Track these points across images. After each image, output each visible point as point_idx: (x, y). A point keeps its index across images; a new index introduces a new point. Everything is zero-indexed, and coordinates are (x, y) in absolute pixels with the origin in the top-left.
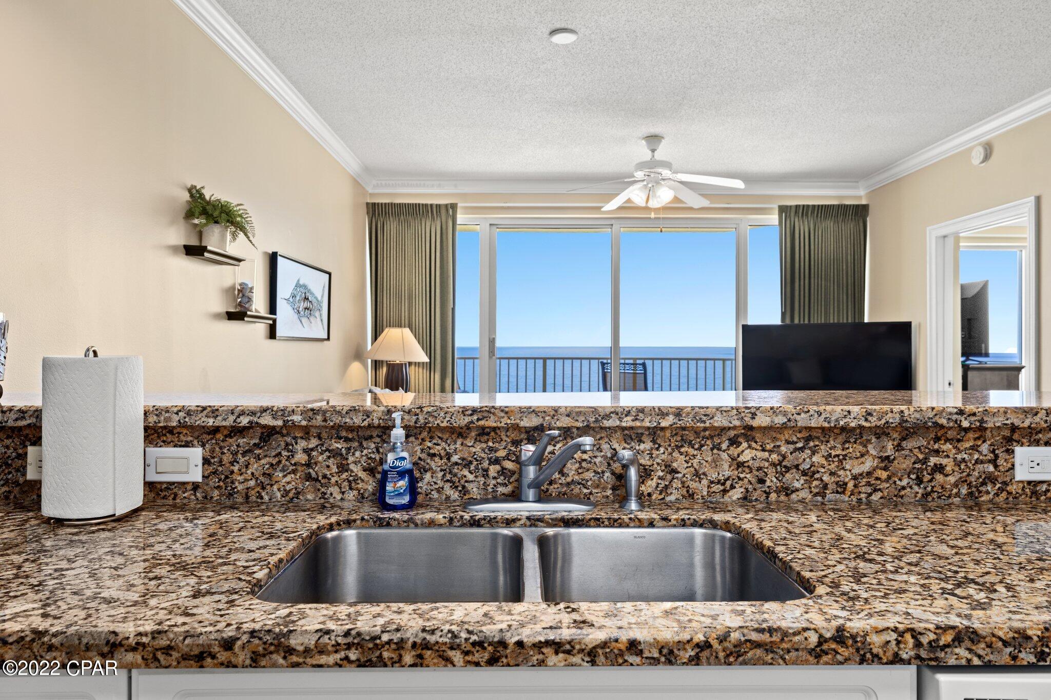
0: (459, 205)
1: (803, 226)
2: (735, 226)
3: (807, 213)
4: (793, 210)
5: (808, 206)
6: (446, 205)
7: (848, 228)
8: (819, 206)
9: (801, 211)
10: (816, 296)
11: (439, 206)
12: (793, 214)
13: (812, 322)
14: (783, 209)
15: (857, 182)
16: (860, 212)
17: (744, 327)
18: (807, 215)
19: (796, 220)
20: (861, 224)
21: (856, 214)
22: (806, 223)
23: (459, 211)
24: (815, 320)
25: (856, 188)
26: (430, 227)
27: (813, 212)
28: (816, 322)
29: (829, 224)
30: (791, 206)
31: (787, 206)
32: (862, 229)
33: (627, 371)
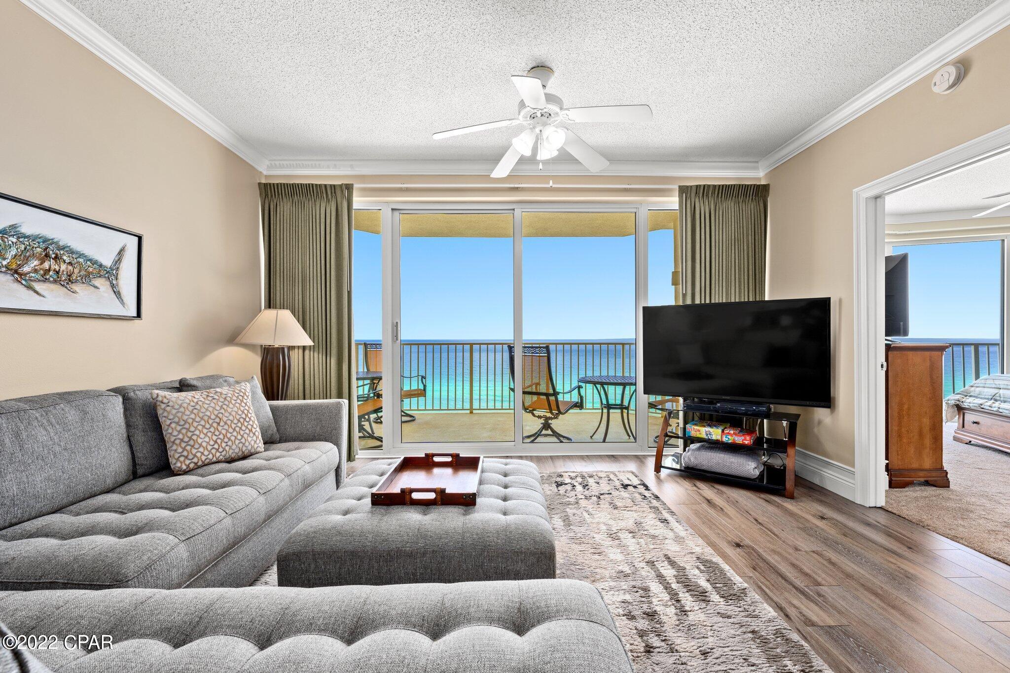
0: (355, 186)
1: (703, 207)
2: (634, 210)
3: (708, 193)
4: (694, 190)
5: (709, 186)
6: (341, 186)
7: (750, 207)
8: (719, 186)
9: (702, 191)
10: (717, 277)
11: (333, 187)
12: (693, 195)
13: (713, 301)
14: (683, 190)
15: (757, 162)
16: (760, 192)
17: (645, 309)
18: (707, 196)
19: (697, 200)
20: (762, 205)
21: (757, 195)
22: (707, 203)
24: (716, 300)
25: (756, 168)
26: (325, 209)
27: (713, 193)
28: (717, 302)
29: (729, 206)
30: (691, 186)
31: (687, 187)
32: (762, 210)
33: (531, 354)
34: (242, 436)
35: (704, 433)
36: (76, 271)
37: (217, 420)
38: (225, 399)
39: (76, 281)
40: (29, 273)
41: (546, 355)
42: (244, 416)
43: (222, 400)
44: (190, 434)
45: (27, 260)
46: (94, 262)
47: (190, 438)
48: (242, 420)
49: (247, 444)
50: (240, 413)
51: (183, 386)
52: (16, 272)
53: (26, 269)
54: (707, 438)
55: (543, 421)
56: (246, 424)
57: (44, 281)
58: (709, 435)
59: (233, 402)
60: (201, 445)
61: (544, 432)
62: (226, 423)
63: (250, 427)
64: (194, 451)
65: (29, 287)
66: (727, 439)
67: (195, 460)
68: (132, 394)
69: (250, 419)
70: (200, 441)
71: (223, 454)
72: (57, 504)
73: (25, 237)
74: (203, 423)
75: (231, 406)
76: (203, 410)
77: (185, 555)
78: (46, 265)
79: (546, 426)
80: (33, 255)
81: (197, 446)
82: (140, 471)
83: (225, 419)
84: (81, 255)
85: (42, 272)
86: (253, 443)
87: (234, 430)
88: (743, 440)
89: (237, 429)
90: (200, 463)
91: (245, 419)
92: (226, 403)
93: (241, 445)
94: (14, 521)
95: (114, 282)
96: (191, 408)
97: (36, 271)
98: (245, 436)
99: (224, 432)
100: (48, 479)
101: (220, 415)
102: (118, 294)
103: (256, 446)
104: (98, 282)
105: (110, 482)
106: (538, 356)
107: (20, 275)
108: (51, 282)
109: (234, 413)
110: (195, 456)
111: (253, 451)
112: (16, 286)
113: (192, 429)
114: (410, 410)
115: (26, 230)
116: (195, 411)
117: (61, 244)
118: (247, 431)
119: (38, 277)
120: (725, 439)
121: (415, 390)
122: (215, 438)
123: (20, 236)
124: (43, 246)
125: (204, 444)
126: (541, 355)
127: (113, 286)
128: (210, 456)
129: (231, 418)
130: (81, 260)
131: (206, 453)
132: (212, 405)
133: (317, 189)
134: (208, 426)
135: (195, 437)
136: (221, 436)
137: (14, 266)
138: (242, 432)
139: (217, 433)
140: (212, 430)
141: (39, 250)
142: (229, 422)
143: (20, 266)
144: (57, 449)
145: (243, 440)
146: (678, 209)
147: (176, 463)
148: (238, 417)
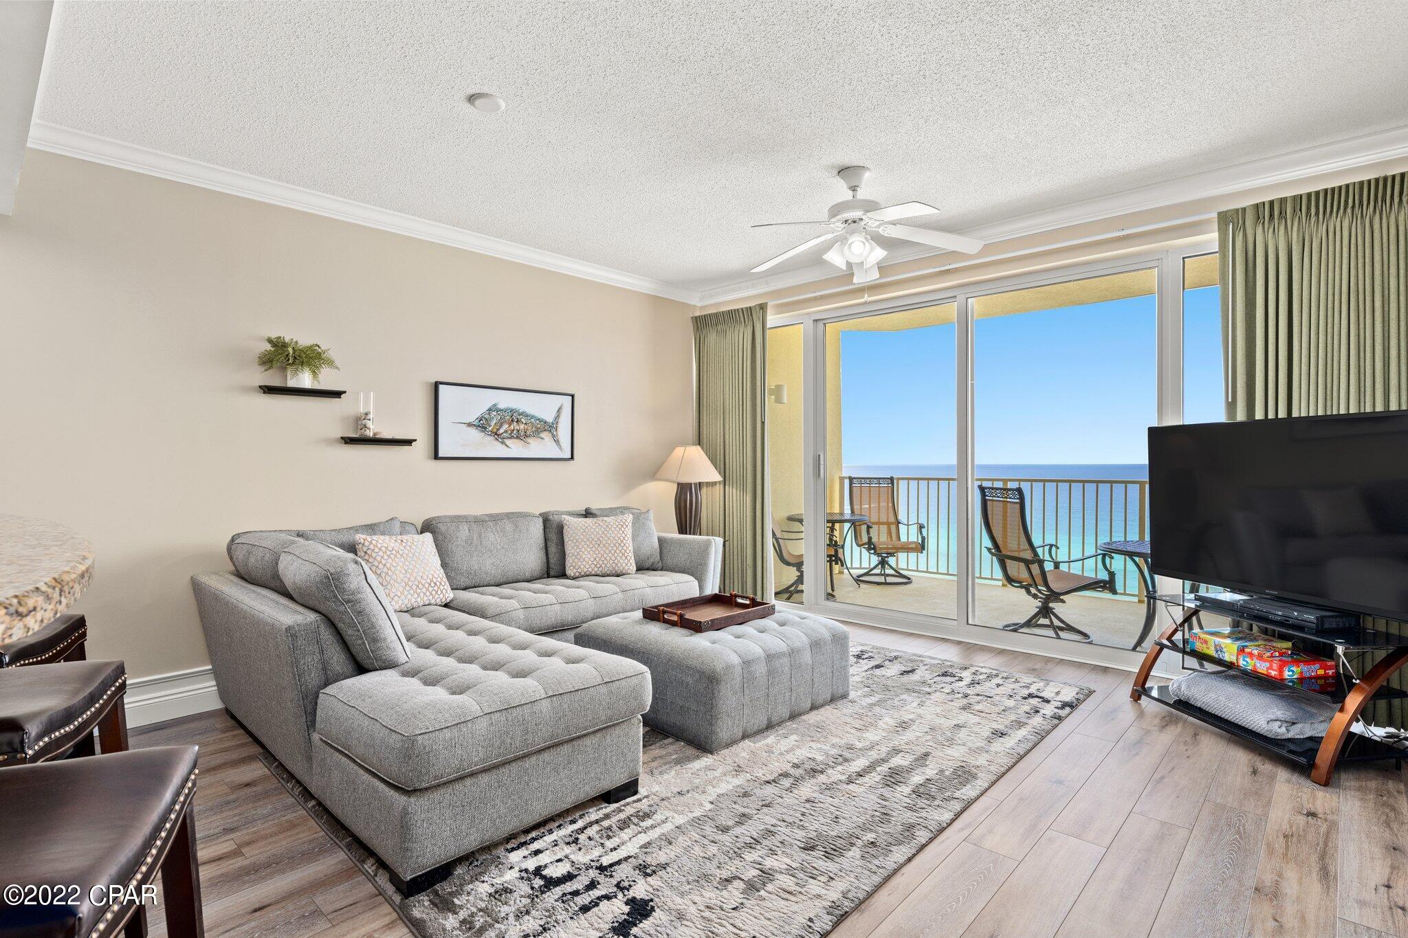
0: (770, 304)
2: (1155, 264)
3: (1282, 213)
6: (757, 306)
9: (1270, 212)
12: (1248, 220)
14: (1226, 218)
17: (1151, 430)
18: (1283, 218)
22: (1282, 232)
23: (769, 311)
26: (740, 335)
27: (1298, 210)
30: (1244, 209)
33: (1002, 499)
34: (616, 558)
35: (1213, 649)
36: (530, 428)
37: (599, 542)
38: (607, 526)
39: (530, 436)
40: (502, 434)
41: (1018, 501)
42: (619, 542)
43: (605, 526)
44: (578, 550)
45: (501, 426)
46: (540, 420)
47: (578, 554)
48: (617, 545)
49: (619, 565)
50: (617, 538)
51: (588, 514)
52: (496, 434)
53: (501, 431)
54: (1217, 656)
55: (1040, 604)
56: (620, 548)
57: (511, 438)
58: (1219, 653)
59: (613, 529)
60: (584, 560)
61: (1043, 621)
62: (604, 546)
63: (623, 551)
64: (579, 564)
65: (503, 443)
66: (1245, 663)
67: (580, 570)
68: (551, 517)
69: (625, 545)
70: (584, 556)
71: (600, 569)
72: (497, 581)
73: (501, 410)
74: (588, 543)
75: (610, 532)
76: (590, 533)
77: (522, 617)
78: (512, 427)
79: (1045, 611)
80: (505, 422)
81: (582, 560)
82: (552, 573)
83: (604, 542)
84: (533, 417)
85: (510, 432)
86: (624, 565)
87: (610, 552)
88: (1268, 669)
89: (613, 552)
90: (583, 574)
91: (620, 544)
92: (608, 529)
93: (614, 565)
94: (476, 584)
95: (555, 433)
96: (582, 531)
97: (506, 432)
98: (619, 558)
99: (602, 552)
100: (492, 564)
101: (601, 539)
102: (557, 442)
103: (627, 568)
104: (543, 435)
105: (528, 575)
106: (1003, 501)
107: (498, 435)
108: (515, 438)
109: (611, 538)
110: (579, 567)
111: (624, 572)
112: (496, 442)
113: (580, 547)
114: (908, 570)
115: (501, 406)
116: (584, 534)
117: (521, 411)
118: (621, 555)
119: (508, 436)
120: (1242, 663)
121: (912, 543)
122: (595, 556)
123: (498, 410)
124: (510, 414)
125: (587, 559)
126: (1008, 500)
127: (553, 436)
128: (590, 570)
129: (609, 542)
130: (532, 420)
131: (587, 566)
132: (597, 530)
133: (735, 313)
134: (591, 546)
135: (581, 553)
136: (600, 556)
137: (495, 430)
138: (616, 555)
139: (597, 552)
140: (594, 549)
141: (508, 417)
142: (607, 545)
143: (498, 430)
144: (499, 547)
145: (616, 561)
146: (1218, 250)
147: (569, 572)
148: (614, 542)
